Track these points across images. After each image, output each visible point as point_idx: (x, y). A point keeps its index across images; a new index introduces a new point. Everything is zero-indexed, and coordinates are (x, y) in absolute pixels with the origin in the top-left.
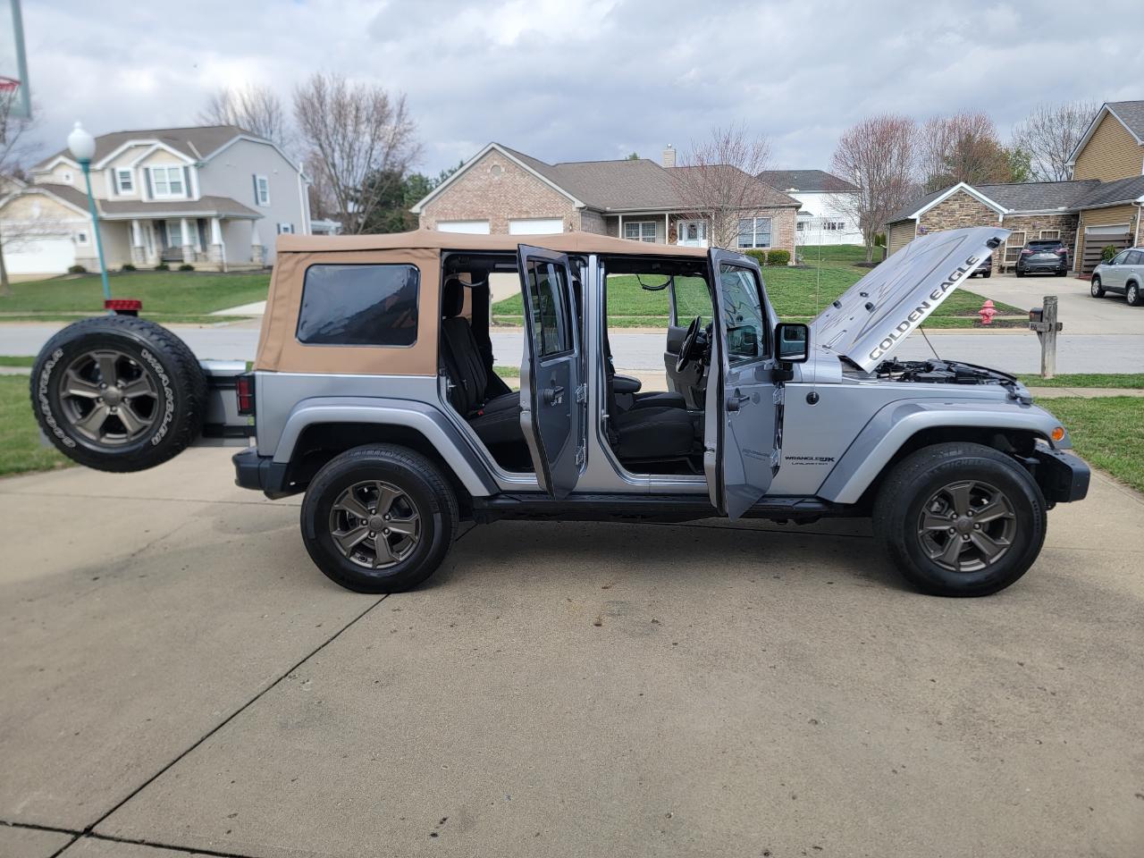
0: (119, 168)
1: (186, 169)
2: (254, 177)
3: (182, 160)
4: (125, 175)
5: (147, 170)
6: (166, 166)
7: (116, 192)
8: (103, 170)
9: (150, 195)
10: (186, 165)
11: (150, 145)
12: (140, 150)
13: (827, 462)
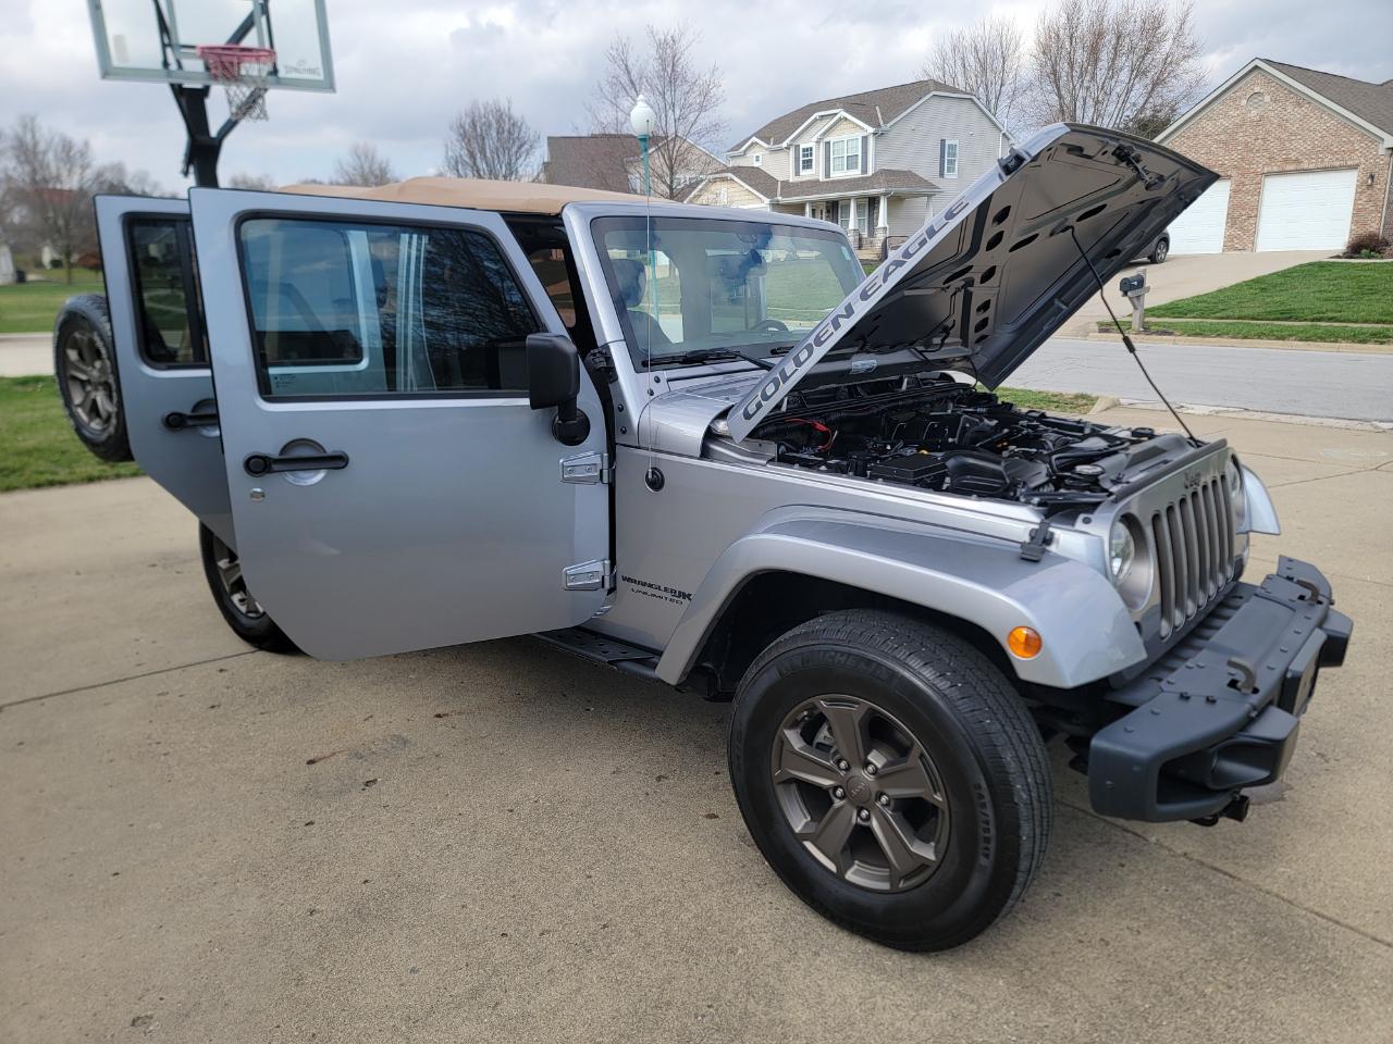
0: (802, 146)
1: (865, 139)
2: (943, 141)
3: (863, 129)
4: (808, 151)
5: (827, 144)
6: (845, 137)
7: (797, 173)
8: (788, 148)
9: (827, 175)
10: (865, 134)
11: (836, 114)
12: (824, 122)
13: (681, 599)
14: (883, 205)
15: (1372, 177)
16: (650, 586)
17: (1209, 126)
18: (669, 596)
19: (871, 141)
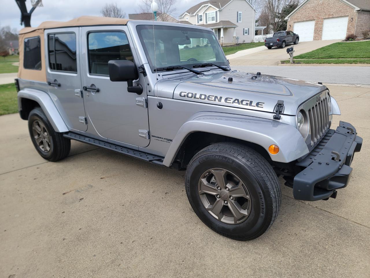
0: (199, 15)
1: (216, 12)
2: (238, 12)
3: (216, 9)
4: (201, 16)
5: (206, 14)
6: (211, 12)
7: (198, 22)
8: (195, 15)
9: (206, 23)
10: (216, 11)
11: (208, 5)
12: (205, 8)
13: (169, 141)
14: (222, 31)
15: (352, 19)
16: (160, 138)
17: (309, 6)
18: (166, 140)
19: (218, 13)
